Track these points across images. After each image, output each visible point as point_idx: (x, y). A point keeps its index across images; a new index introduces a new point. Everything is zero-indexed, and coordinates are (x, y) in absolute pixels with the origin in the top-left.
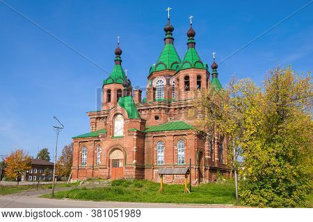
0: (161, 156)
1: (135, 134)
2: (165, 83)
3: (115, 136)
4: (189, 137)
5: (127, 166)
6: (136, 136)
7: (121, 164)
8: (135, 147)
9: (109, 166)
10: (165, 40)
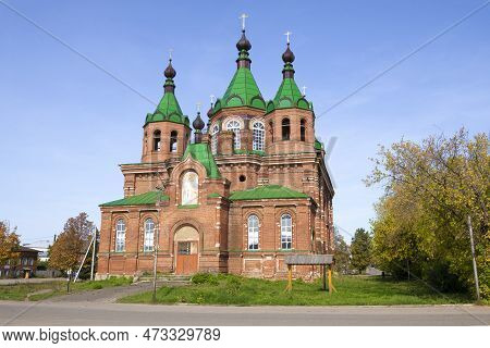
0: (253, 237)
1: (219, 202)
2: (242, 126)
3: (183, 204)
4: (300, 209)
5: (205, 253)
6: (221, 205)
7: (193, 250)
8: (218, 223)
9: (173, 252)
10: (238, 61)
